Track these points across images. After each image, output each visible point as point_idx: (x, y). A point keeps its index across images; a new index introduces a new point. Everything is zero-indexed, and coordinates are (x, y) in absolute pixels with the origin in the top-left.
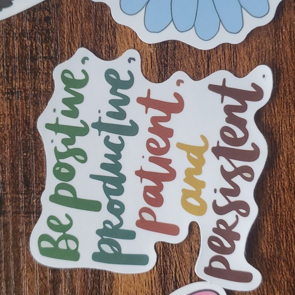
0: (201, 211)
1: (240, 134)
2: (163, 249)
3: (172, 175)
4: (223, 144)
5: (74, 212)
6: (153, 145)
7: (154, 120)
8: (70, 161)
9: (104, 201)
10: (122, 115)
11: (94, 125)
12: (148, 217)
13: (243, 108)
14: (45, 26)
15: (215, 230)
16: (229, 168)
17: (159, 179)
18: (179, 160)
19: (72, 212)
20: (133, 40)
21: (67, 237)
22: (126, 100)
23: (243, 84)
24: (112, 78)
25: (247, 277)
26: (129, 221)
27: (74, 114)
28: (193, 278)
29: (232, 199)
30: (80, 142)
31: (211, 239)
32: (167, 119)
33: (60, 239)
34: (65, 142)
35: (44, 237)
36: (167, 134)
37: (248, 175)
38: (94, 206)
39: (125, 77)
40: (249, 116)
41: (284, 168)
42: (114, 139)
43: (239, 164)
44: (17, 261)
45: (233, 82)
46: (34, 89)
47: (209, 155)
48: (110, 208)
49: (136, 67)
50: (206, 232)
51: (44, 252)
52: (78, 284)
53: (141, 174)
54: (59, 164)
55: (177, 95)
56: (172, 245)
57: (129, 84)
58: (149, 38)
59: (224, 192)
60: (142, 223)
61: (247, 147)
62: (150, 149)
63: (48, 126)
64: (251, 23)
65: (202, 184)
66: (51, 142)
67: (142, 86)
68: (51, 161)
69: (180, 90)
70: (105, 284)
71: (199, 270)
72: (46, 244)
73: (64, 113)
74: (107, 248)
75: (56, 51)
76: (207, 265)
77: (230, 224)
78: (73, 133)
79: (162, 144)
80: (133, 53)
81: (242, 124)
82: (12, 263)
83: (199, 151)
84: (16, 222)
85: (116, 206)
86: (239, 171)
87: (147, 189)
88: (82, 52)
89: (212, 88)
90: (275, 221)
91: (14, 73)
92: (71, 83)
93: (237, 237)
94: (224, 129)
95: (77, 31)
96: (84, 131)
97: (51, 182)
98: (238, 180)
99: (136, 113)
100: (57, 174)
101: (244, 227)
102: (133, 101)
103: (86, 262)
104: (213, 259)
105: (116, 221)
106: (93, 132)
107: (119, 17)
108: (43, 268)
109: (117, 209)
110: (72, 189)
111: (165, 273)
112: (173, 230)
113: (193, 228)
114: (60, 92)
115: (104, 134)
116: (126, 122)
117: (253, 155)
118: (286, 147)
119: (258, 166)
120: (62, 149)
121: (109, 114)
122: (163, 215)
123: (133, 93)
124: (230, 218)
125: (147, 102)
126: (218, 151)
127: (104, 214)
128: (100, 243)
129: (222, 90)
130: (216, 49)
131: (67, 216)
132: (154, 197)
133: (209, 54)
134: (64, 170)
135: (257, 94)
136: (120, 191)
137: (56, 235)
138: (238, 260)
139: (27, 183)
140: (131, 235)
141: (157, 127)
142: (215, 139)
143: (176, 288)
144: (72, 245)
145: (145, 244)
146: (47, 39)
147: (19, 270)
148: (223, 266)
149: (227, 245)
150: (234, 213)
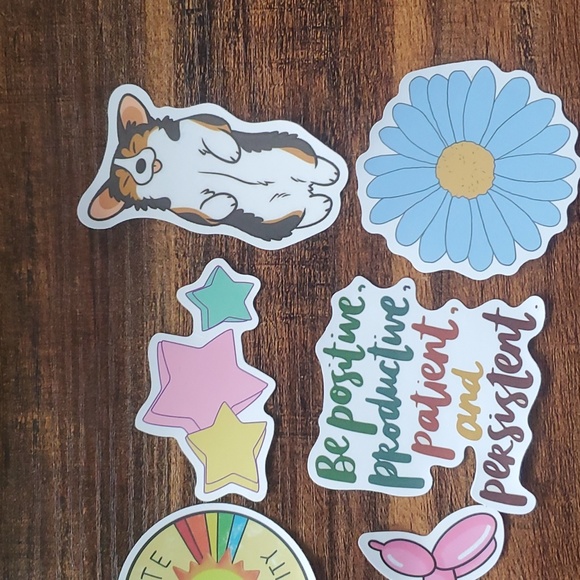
0: (476, 436)
1: (514, 362)
2: (438, 473)
3: (447, 400)
4: (497, 371)
5: (350, 435)
6: (428, 370)
7: (429, 346)
8: (347, 384)
9: (380, 425)
10: (397, 341)
11: (370, 350)
12: (423, 441)
13: (517, 337)
14: (323, 254)
15: (490, 455)
16: (504, 395)
17: (434, 404)
18: (454, 386)
19: (349, 434)
20: (408, 269)
21: (343, 459)
22: (401, 326)
23: (517, 313)
24: (387, 304)
25: (521, 501)
26: (405, 445)
27: (351, 339)
28: (469, 502)
29: (507, 425)
30: (356, 366)
31: (487, 463)
32: (442, 345)
33: (337, 461)
34: (341, 365)
35: (321, 459)
36: (442, 360)
37: (522, 402)
38: (370, 429)
39: (400, 304)
40: (522, 344)
41: (558, 395)
42: (390, 363)
43: (513, 390)
44: (294, 482)
45: (507, 311)
46: (312, 315)
47: (484, 382)
48: (386, 432)
49: (411, 295)
50: (481, 457)
51: (321, 473)
52: (354, 506)
53: (417, 398)
54: (336, 388)
55: (451, 322)
56: (448, 469)
57: (404, 311)
58: (425, 268)
59: (499, 418)
60: (417, 447)
61: (521, 374)
62: (425, 374)
63: (326, 351)
64: (523, 257)
65: (478, 410)
66: (329, 366)
67: (417, 313)
68: (328, 384)
69: (455, 317)
70: (381, 507)
71: (475, 494)
72: (323, 466)
73: (341, 338)
74: (383, 471)
75: (333, 279)
76: (483, 489)
77: (504, 450)
78: (349, 357)
79: (438, 370)
80: (409, 282)
81: (516, 352)
82: (288, 484)
83: (475, 377)
84: (293, 443)
85: (392, 430)
86: (514, 398)
87: (422, 413)
88: (359, 280)
89: (486, 316)
90: (549, 447)
91: (292, 298)
92: (348, 309)
93: (512, 461)
94: (499, 356)
95: (354, 260)
96: (360, 355)
97: (329, 405)
98: (512, 406)
99: (410, 338)
100: (334, 397)
101: (519, 452)
102: (408, 327)
103: (362, 484)
104: (489, 483)
105: (391, 445)
106: (369, 356)
107: (394, 247)
108: (319, 489)
109: (393, 433)
110: (348, 413)
111: (441, 496)
112: (448, 454)
113: (469, 452)
114: (337, 318)
115: (380, 358)
116: (401, 348)
117: (527, 382)
118: (560, 373)
119: (532, 393)
120: (339, 373)
121: (385, 339)
122: (438, 439)
123: (408, 320)
124: (505, 443)
125: (422, 328)
126: (493, 378)
127: (380, 438)
128: (376, 466)
129: (496, 319)
130: (490, 279)
131: (344, 438)
132: (430, 422)
133: (482, 284)
134: (341, 394)
135: (530, 323)
136: (396, 415)
137: (333, 457)
138: (513, 484)
139: (304, 405)
140: (407, 459)
141: (431, 353)
142: (490, 366)
143: (452, 512)
144: (349, 467)
145: (421, 467)
146: (325, 268)
147: (295, 491)
148: (498, 490)
149: (502, 469)
150: (509, 438)
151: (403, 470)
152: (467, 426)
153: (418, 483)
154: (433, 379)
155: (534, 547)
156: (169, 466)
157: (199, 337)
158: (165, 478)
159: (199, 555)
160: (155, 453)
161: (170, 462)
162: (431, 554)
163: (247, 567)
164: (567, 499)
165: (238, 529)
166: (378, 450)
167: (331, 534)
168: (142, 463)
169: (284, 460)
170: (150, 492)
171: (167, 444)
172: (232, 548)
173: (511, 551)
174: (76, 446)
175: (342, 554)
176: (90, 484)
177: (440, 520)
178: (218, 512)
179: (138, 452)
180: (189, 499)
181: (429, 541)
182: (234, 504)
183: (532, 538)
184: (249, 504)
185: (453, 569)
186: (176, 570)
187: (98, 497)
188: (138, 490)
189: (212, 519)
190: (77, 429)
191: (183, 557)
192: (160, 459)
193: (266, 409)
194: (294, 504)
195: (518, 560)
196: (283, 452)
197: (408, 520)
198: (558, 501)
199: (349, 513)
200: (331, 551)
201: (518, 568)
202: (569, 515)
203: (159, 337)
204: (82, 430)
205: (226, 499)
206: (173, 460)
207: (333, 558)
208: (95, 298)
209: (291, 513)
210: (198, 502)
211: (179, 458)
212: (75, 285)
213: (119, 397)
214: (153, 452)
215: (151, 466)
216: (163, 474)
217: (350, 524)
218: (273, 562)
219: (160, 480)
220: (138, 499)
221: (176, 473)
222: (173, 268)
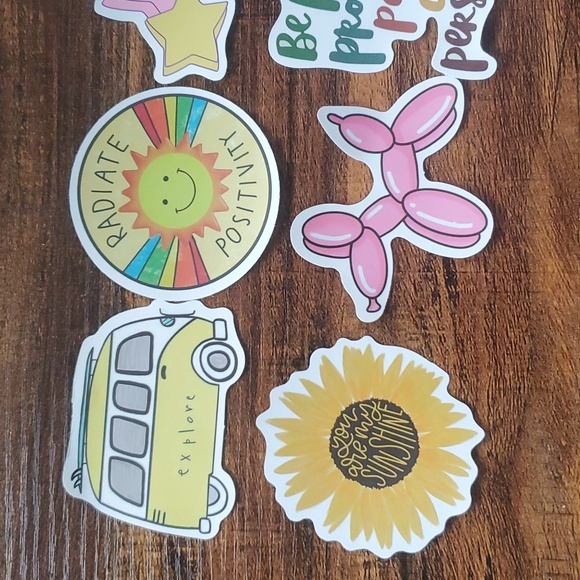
2: (400, 47)
12: (385, 16)
21: (305, 37)
26: (367, 21)
28: (430, 73)
31: (448, 32)
44: (254, 64)
48: (349, 8)
50: (443, 26)
51: (282, 51)
52: (314, 85)
56: (409, 42)
60: (380, 23)
70: (341, 85)
72: (284, 44)
74: (344, 48)
82: (248, 66)
84: (255, 24)
85: (354, 6)
90: (512, 16)
103: (323, 62)
105: (354, 21)
108: (280, 68)
111: (402, 71)
112: (410, 27)
113: (431, 24)
127: (343, 14)
131: (305, 15)
137: (294, 35)
140: (368, 34)
143: (412, 86)
147: (255, 73)
148: (458, 58)
149: (464, 36)
150: (471, 5)
151: (364, 46)
153: (378, 58)
155: (495, 118)
156: (128, 51)
158: (124, 63)
159: (157, 140)
160: (115, 38)
161: (129, 47)
162: (391, 130)
163: (205, 150)
164: (529, 69)
165: (196, 112)
166: (339, 27)
167: (290, 114)
168: (102, 49)
169: (244, 42)
170: (108, 78)
171: (127, 28)
172: (190, 132)
173: (471, 124)
175: (301, 134)
176: (48, 71)
177: (400, 95)
178: (177, 95)
179: (97, 37)
180: (148, 82)
181: (388, 117)
182: (193, 87)
183: (493, 109)
184: (209, 85)
185: (412, 143)
186: (133, 154)
187: (55, 84)
188: (97, 76)
189: (171, 103)
190: (36, 16)
191: (141, 142)
192: (119, 44)
194: (254, 86)
195: (478, 132)
196: (244, 34)
197: (368, 96)
198: (519, 71)
199: (309, 93)
200: (290, 131)
201: (478, 140)
202: (530, 84)
204: (41, 17)
205: (185, 82)
206: (133, 44)
207: (292, 138)
209: (251, 95)
210: (157, 85)
211: (138, 43)
214: (111, 37)
215: (110, 51)
216: (122, 59)
217: (309, 104)
219: (119, 65)
220: (97, 85)
221: (135, 58)
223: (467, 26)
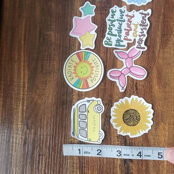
1: (145, 22)
2: (128, 44)
3: (131, 30)
4: (141, 24)
5: (111, 36)
6: (128, 24)
7: (128, 19)
8: (112, 27)
9: (118, 35)
11: (117, 20)
12: (126, 38)
14: (109, 1)
15: (139, 40)
16: (142, 28)
17: (128, 30)
18: (133, 27)
20: (125, 4)
21: (110, 41)
22: (123, 15)
23: (146, 12)
24: (121, 11)
25: (144, 48)
26: (122, 39)
27: (113, 18)
29: (142, 34)
30: (114, 23)
31: (138, 41)
32: (131, 19)
33: (109, 42)
34: (111, 23)
35: (106, 41)
36: (131, 22)
37: (146, 29)
38: (116, 35)
40: (147, 18)
41: (153, 28)
42: (120, 23)
43: (144, 27)
44: (100, 46)
45: (144, 12)
46: (106, 13)
48: (119, 36)
49: (126, 9)
50: (137, 40)
51: (105, 44)
53: (125, 29)
54: (109, 27)
55: (133, 14)
57: (124, 12)
58: (128, 4)
60: (125, 39)
61: (146, 24)
63: (108, 20)
65: (137, 31)
66: (108, 23)
67: (126, 13)
72: (106, 42)
73: (111, 17)
74: (117, 44)
75: (110, 6)
77: (142, 39)
78: (112, 21)
79: (130, 24)
80: (125, 6)
81: (145, 20)
83: (137, 25)
84: (100, 38)
86: (144, 29)
87: (126, 32)
88: (115, 6)
89: (140, 13)
90: (150, 39)
91: (102, 10)
92: (113, 12)
93: (143, 41)
94: (142, 21)
95: (115, 2)
96: (115, 21)
97: (108, 31)
99: (125, 18)
101: (144, 39)
102: (125, 15)
103: (113, 46)
104: (138, 45)
105: (120, 39)
108: (105, 47)
109: (120, 36)
110: (112, 32)
112: (131, 40)
113: (135, 40)
114: (111, 13)
115: (118, 22)
116: (123, 19)
118: (153, 25)
119: (148, 28)
121: (120, 18)
122: (129, 37)
124: (142, 37)
125: (127, 16)
126: (140, 25)
127: (118, 37)
128: (116, 43)
129: (142, 14)
132: (127, 34)
133: (140, 7)
134: (110, 28)
135: (148, 14)
136: (121, 33)
137: (108, 41)
138: (143, 45)
139: (103, 31)
140: (122, 41)
141: (129, 20)
144: (111, 43)
145: (125, 43)
146: (109, 4)
147: (100, 48)
148: (140, 46)
149: (141, 42)
150: (143, 36)
151: (121, 43)
152: (135, 35)
153: (124, 46)
154: (129, 26)
155: (146, 58)
157: (83, 17)
159: (80, 60)
161: (76, 42)
162: (128, 55)
163: (90, 62)
164: (154, 49)
165: (88, 55)
166: (117, 40)
167: (106, 56)
168: (70, 42)
169: (98, 42)
170: (71, 48)
171: (76, 38)
172: (87, 59)
174: (58, 39)
175: (108, 60)
176: (60, 46)
178: (85, 52)
179: (70, 40)
180: (79, 49)
182: (88, 50)
184: (91, 50)
185: (132, 57)
186: (76, 63)
187: (61, 49)
188: (69, 48)
189: (83, 53)
190: (58, 35)
191: (77, 60)
192: (74, 41)
193: (95, 32)
194: (100, 50)
196: (98, 40)
198: (151, 49)
202: (154, 52)
203: (75, 17)
204: (59, 36)
205: (86, 49)
207: (107, 61)
208: (63, 10)
209: (99, 52)
210: (81, 50)
211: (78, 41)
212: (59, 7)
213: (66, 29)
215: (72, 43)
216: (74, 44)
217: (110, 54)
218: (95, 61)
219: (74, 46)
220: (69, 49)
221: (77, 44)
222: (79, 4)
223: (141, 40)
